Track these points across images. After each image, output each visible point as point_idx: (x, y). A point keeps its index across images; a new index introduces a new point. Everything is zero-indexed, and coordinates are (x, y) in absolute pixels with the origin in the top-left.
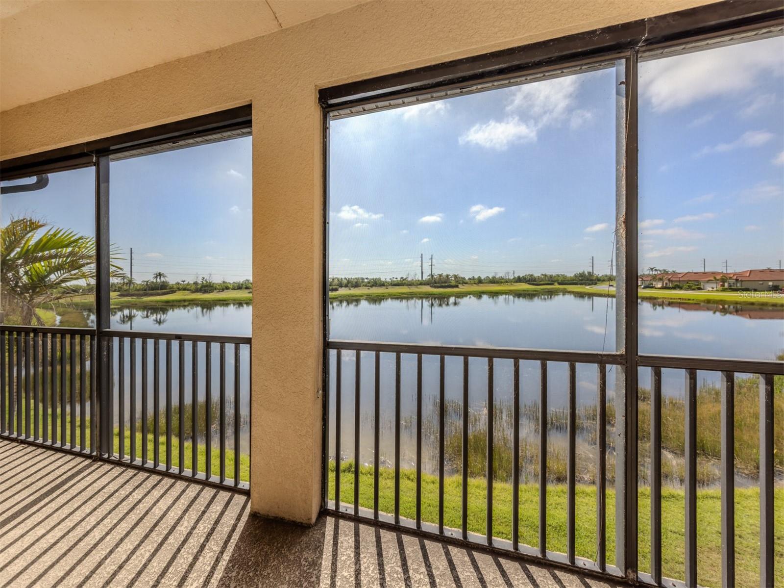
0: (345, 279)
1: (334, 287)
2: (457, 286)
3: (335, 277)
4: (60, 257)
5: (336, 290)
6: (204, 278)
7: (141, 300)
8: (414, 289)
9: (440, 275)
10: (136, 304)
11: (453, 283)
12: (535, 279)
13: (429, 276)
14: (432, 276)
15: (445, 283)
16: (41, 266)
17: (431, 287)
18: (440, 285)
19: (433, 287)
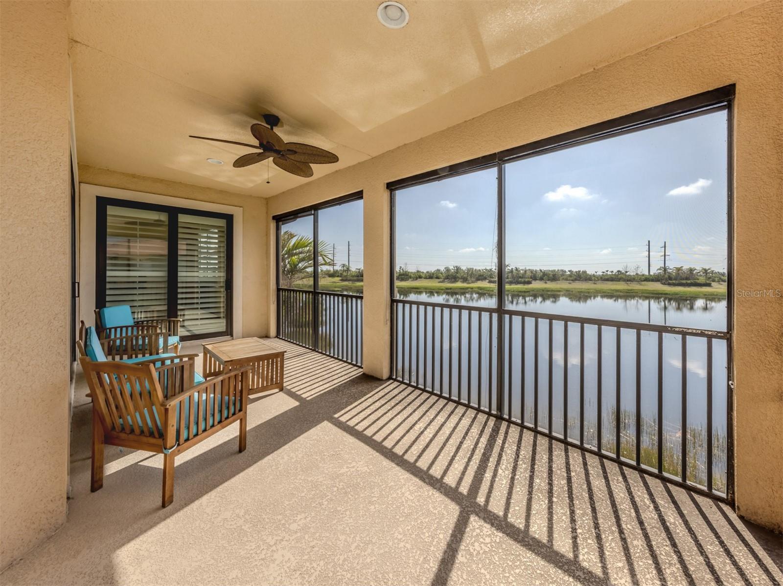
0: (541, 270)
1: (526, 280)
2: (709, 285)
3: (527, 269)
4: (303, 253)
5: (529, 283)
6: (401, 267)
7: (355, 285)
8: (635, 286)
9: (679, 269)
10: (351, 288)
11: (702, 280)
13: (660, 269)
14: (665, 270)
15: (687, 279)
16: (295, 258)
17: (662, 284)
18: (677, 282)
19: (666, 284)
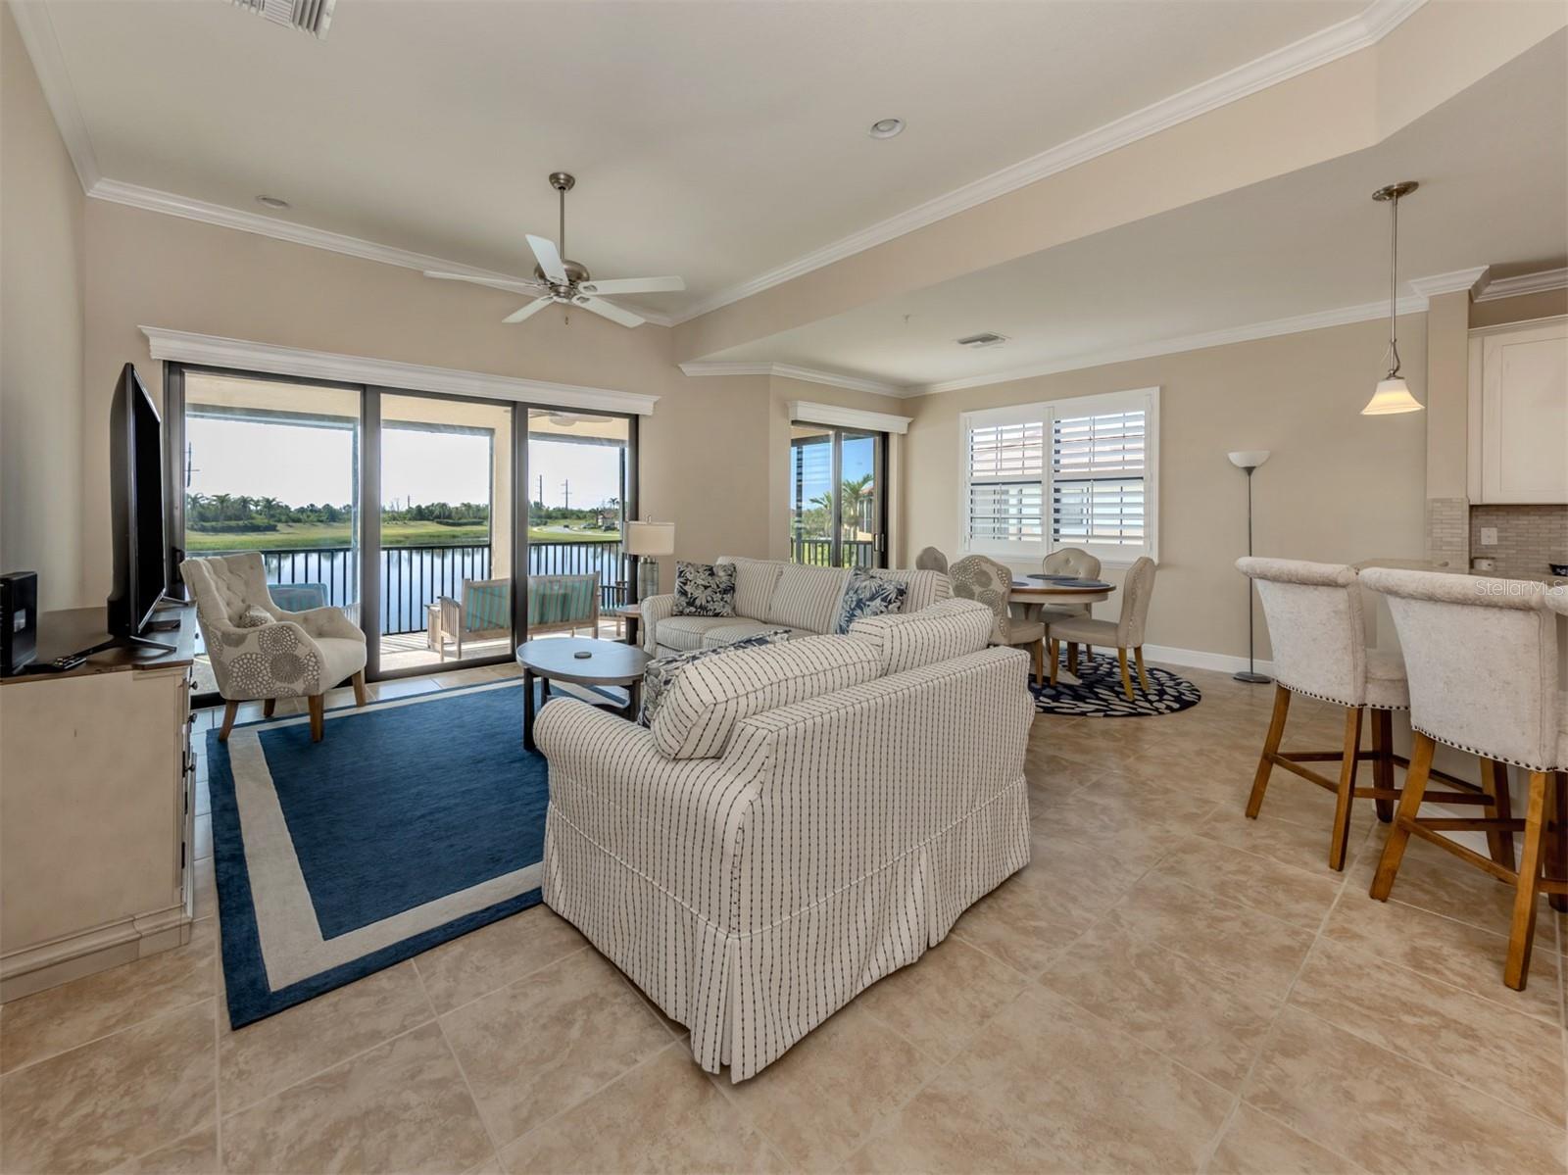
2: (273, 528)
9: (222, 500)
11: (261, 520)
12: (450, 510)
15: (238, 518)
18: (221, 524)
19: (196, 530)
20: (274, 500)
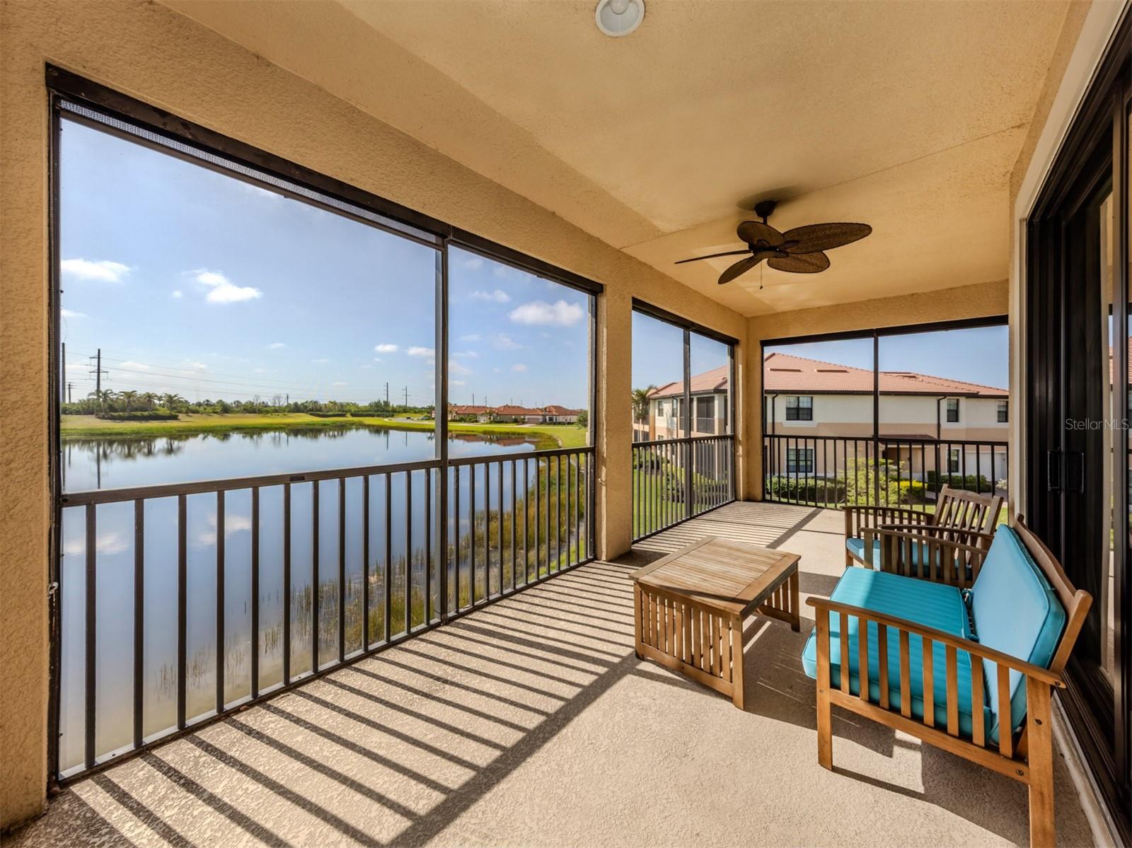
2: (175, 418)
9: (129, 395)
12: (321, 407)
15: (142, 409)
17: (100, 418)
18: (126, 414)
19: (106, 419)
20: (175, 396)
